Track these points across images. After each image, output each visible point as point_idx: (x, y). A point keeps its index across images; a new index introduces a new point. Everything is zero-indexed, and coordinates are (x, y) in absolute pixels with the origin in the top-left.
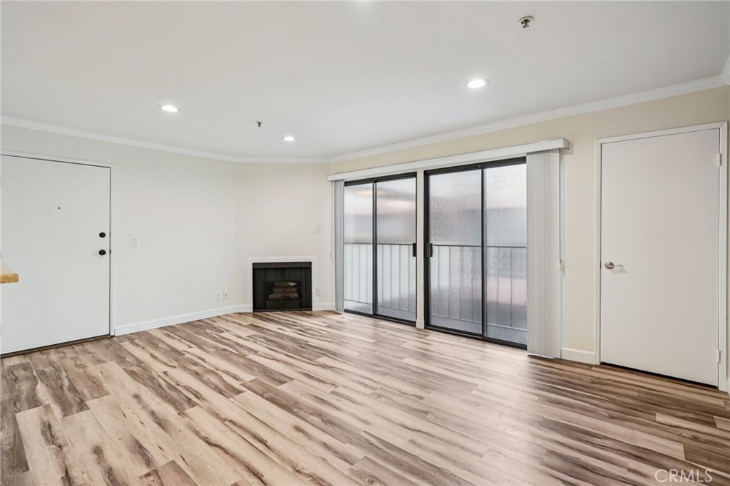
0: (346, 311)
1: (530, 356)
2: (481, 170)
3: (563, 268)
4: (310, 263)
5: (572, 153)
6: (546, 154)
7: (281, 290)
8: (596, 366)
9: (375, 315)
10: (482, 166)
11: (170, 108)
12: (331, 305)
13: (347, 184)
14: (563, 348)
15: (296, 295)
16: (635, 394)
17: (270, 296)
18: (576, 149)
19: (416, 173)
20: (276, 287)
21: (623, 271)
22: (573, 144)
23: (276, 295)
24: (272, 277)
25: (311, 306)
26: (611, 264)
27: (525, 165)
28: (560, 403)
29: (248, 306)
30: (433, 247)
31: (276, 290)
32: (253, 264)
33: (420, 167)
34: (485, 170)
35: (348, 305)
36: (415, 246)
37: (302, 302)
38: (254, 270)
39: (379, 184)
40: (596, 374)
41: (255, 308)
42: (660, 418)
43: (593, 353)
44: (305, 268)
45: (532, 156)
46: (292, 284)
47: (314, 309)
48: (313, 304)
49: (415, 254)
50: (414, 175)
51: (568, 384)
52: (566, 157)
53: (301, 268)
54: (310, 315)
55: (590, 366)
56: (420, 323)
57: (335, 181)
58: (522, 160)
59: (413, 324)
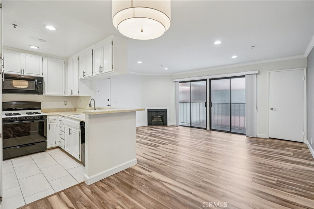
0: (180, 126)
1: (247, 137)
2: (229, 79)
3: (257, 110)
4: (167, 109)
5: (260, 75)
6: (252, 75)
7: (156, 119)
8: (268, 139)
9: (191, 127)
10: (230, 78)
11: (140, 62)
12: (174, 124)
13: (180, 82)
14: (257, 134)
15: (161, 120)
16: (280, 144)
17: (153, 121)
18: (261, 73)
19: (206, 79)
20: (154, 118)
21: (276, 110)
22: (260, 72)
23: (155, 120)
24: (154, 114)
25: (167, 124)
26: (272, 108)
27: (245, 78)
28: (259, 146)
29: (146, 124)
30: (213, 104)
31: (154, 119)
32: (148, 110)
33: (208, 78)
34: (231, 79)
35: (181, 124)
36: (206, 103)
37: (164, 122)
38: (148, 112)
39: (192, 83)
40: (268, 140)
41: (148, 125)
42: (287, 148)
43: (267, 135)
44: (165, 111)
45: (247, 75)
46: (159, 117)
47: (168, 125)
48: (168, 124)
49: (206, 106)
50: (206, 80)
51: (260, 142)
52: (258, 76)
53: (163, 111)
54: (167, 127)
55: (266, 139)
56: (208, 128)
57: (176, 81)
58: (244, 76)
59: (206, 129)
